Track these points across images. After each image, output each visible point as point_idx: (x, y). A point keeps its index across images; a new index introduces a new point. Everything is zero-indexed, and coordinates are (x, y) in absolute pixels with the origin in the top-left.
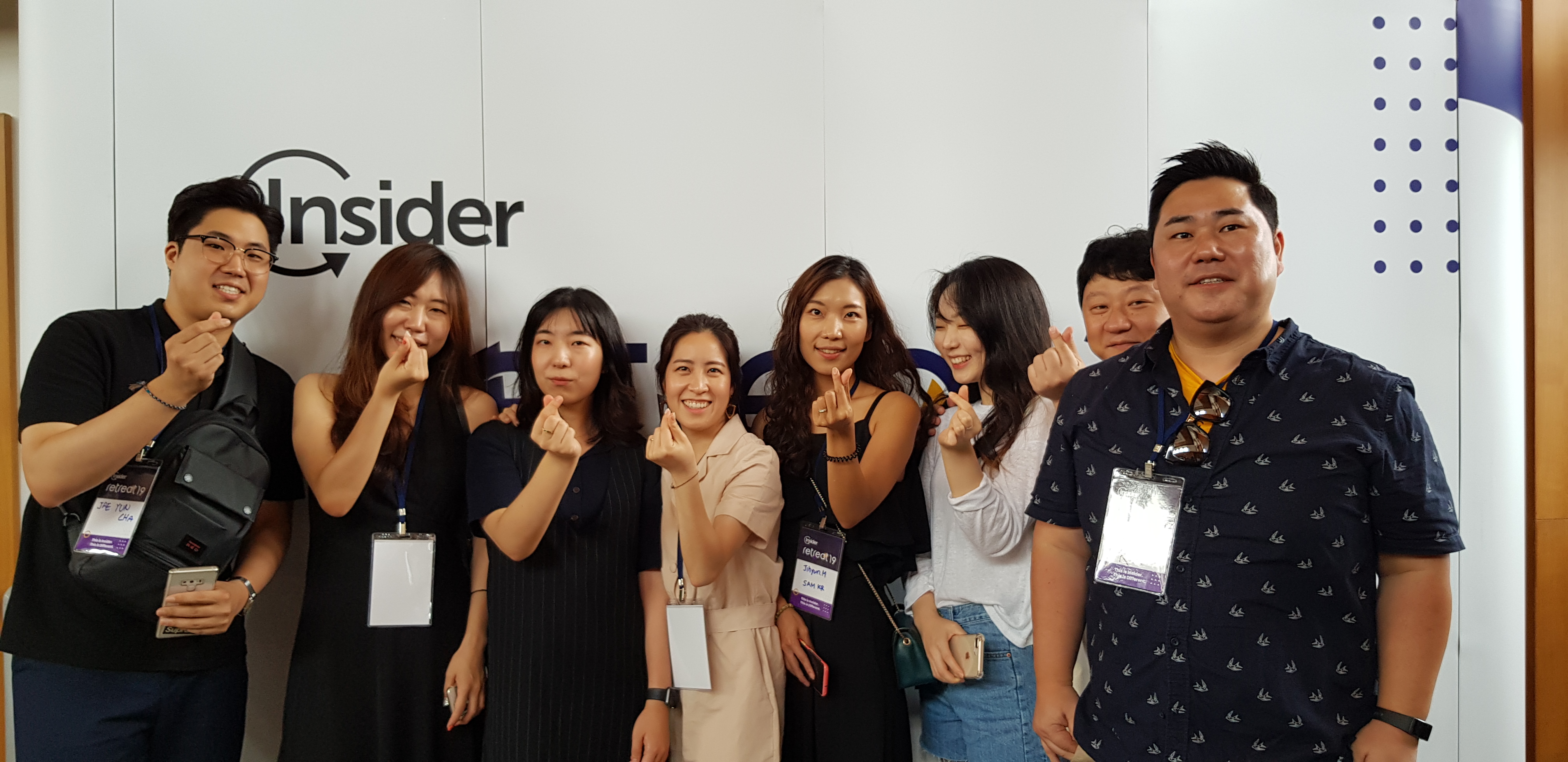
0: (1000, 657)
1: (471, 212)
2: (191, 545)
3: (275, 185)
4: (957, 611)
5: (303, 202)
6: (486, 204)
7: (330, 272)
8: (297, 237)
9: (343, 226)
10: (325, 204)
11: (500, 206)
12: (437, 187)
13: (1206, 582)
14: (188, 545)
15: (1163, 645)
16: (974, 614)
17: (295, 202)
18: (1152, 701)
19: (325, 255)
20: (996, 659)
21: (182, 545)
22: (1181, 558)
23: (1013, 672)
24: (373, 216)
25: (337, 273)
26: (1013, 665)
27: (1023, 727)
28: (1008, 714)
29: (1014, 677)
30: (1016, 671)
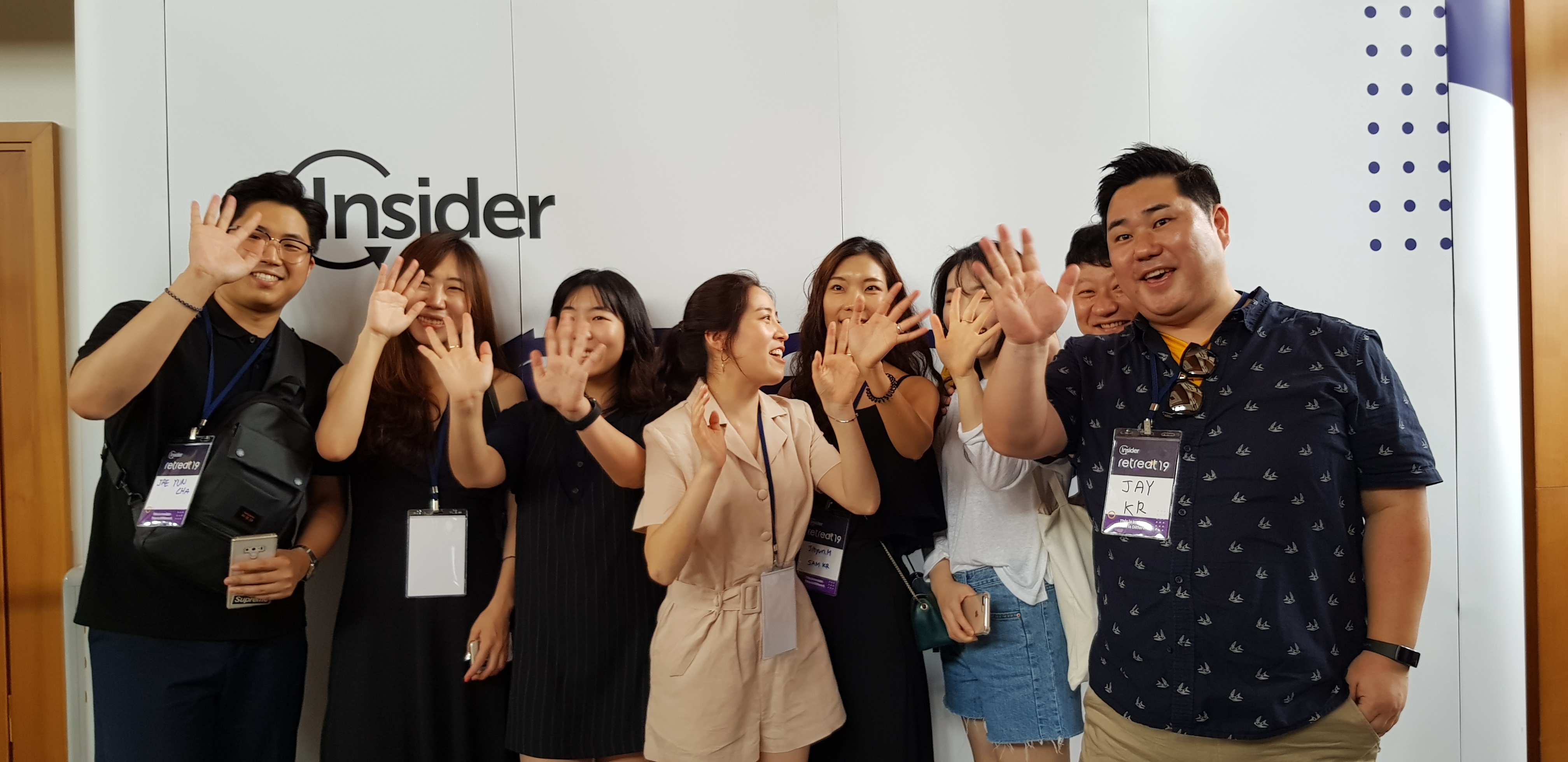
0: (1010, 617)
1: (504, 206)
2: (246, 515)
3: (319, 183)
4: (971, 576)
5: (347, 199)
6: (519, 198)
8: (341, 232)
9: (384, 221)
10: (366, 200)
11: (533, 200)
12: (472, 183)
13: (1206, 522)
14: (243, 515)
15: (1168, 584)
16: (986, 577)
17: (339, 199)
18: (1159, 638)
19: (368, 249)
20: (1007, 619)
21: (238, 516)
22: (1183, 503)
23: (1023, 631)
24: (413, 211)
25: (379, 266)
26: (1023, 624)
27: (1034, 682)
28: (1019, 671)
29: (1024, 635)
30: (1026, 630)
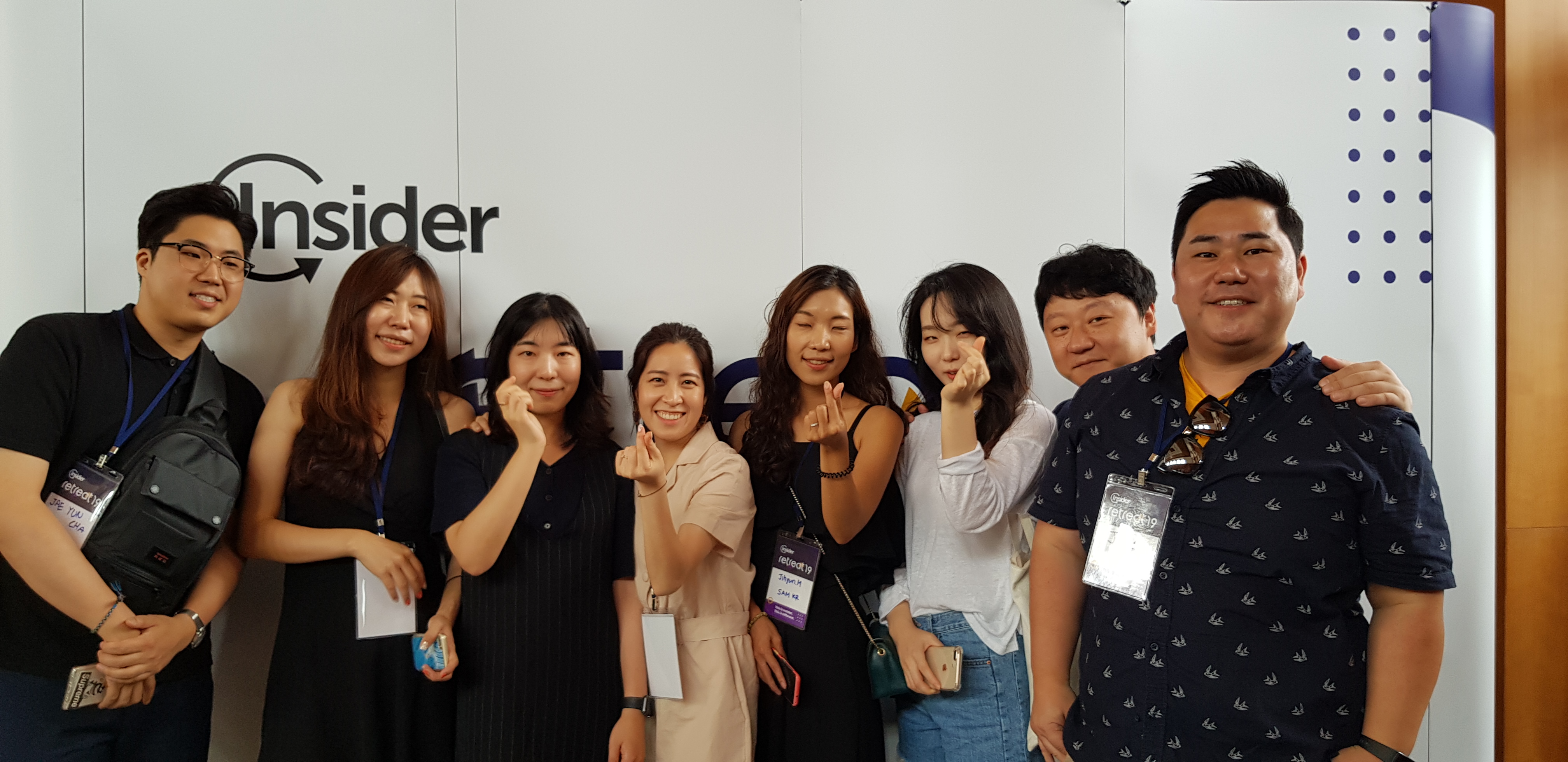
0: (980, 664)
1: (445, 218)
2: (159, 556)
3: (247, 189)
4: (936, 620)
5: (276, 206)
6: (461, 210)
7: (302, 277)
8: (269, 243)
9: (316, 231)
10: (297, 208)
11: (475, 211)
12: (411, 193)
13: (1187, 589)
14: (156, 556)
15: (1143, 650)
16: (954, 622)
17: (267, 206)
18: (1129, 704)
19: (297, 260)
20: (976, 666)
21: (150, 557)
22: (1165, 566)
23: (993, 679)
24: (347, 221)
25: (309, 279)
26: (993, 672)
27: (1003, 734)
28: (988, 722)
29: (995, 684)
30: (996, 678)
